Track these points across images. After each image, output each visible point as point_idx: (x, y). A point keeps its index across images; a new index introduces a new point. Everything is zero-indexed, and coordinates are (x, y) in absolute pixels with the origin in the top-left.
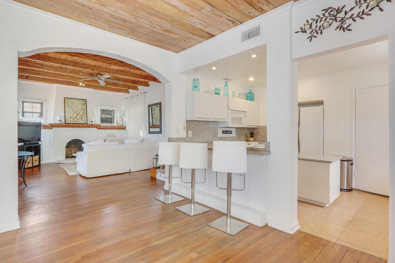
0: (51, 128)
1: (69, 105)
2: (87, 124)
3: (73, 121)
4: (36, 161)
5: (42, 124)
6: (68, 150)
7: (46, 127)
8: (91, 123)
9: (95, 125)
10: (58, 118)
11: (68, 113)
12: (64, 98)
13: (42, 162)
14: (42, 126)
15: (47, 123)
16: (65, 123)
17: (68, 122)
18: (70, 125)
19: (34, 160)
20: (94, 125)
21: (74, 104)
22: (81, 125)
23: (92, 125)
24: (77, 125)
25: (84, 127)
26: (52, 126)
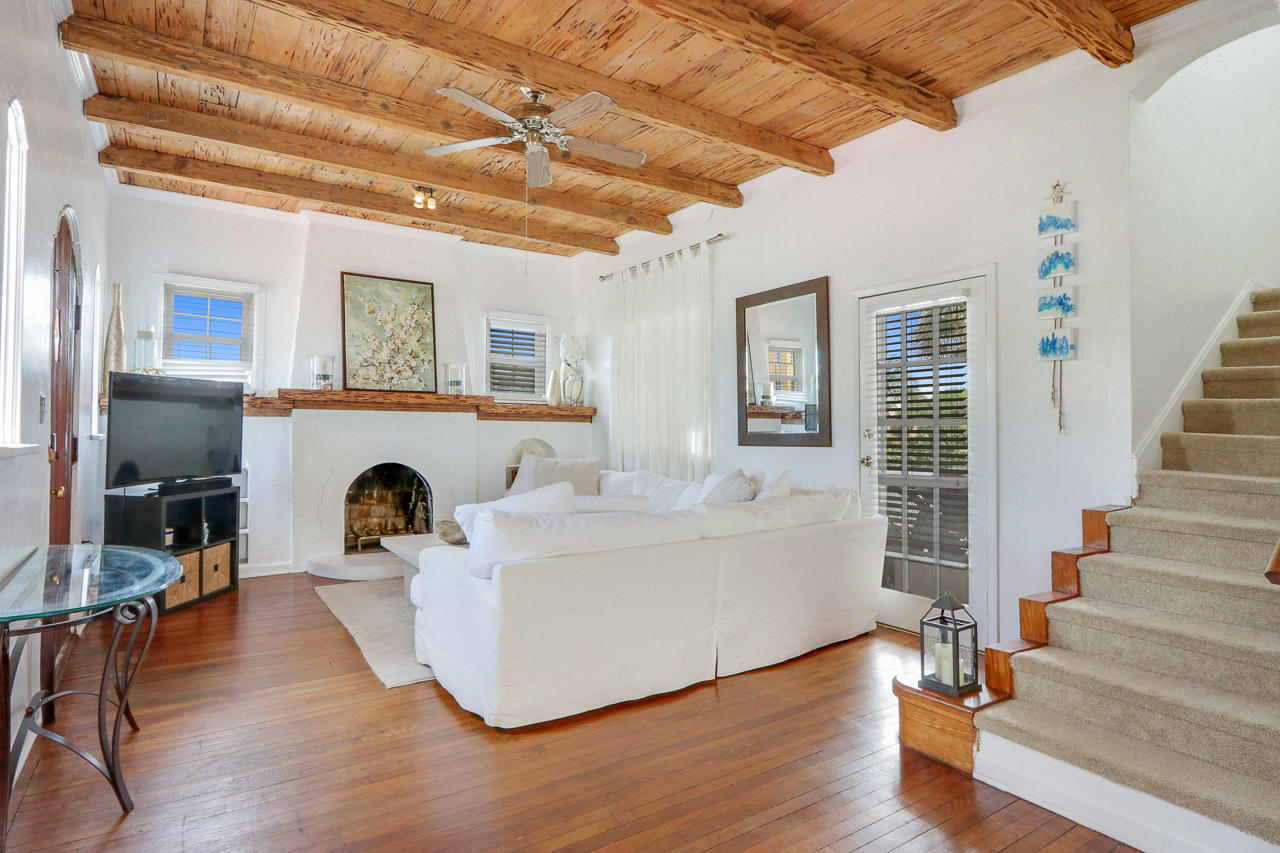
0: (286, 412)
1: (360, 307)
2: (436, 392)
3: (376, 378)
4: (216, 568)
5: (245, 392)
6: (355, 514)
7: (262, 406)
8: (452, 391)
9: (470, 401)
10: (315, 367)
11: (357, 343)
12: (343, 274)
13: (244, 571)
14: (245, 399)
15: (270, 390)
16: (345, 388)
17: (359, 386)
18: (367, 397)
19: (208, 567)
20: (468, 397)
21: (383, 304)
22: (411, 400)
23: (457, 397)
24: (394, 398)
25: (423, 407)
26: (289, 402)
